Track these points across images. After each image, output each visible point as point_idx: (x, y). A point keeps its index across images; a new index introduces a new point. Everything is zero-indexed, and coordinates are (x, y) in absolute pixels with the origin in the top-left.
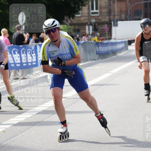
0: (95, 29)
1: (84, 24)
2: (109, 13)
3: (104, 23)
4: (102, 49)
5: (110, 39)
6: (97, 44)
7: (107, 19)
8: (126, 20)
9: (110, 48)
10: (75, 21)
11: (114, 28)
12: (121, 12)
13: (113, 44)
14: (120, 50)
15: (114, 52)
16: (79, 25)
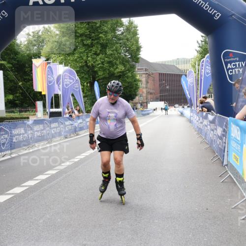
0: (141, 105)
1: (137, 103)
2: (147, 99)
3: (144, 103)
4: (144, 113)
5: (147, 108)
6: (142, 111)
7: (146, 101)
8: (153, 101)
9: (146, 113)
10: (133, 102)
11: (148, 105)
12: (151, 98)
13: (148, 111)
14: (151, 113)
15: (148, 114)
16: (135, 103)
